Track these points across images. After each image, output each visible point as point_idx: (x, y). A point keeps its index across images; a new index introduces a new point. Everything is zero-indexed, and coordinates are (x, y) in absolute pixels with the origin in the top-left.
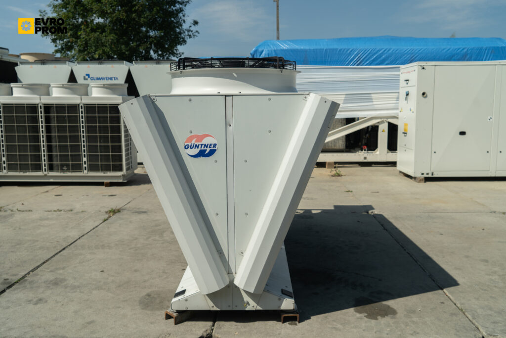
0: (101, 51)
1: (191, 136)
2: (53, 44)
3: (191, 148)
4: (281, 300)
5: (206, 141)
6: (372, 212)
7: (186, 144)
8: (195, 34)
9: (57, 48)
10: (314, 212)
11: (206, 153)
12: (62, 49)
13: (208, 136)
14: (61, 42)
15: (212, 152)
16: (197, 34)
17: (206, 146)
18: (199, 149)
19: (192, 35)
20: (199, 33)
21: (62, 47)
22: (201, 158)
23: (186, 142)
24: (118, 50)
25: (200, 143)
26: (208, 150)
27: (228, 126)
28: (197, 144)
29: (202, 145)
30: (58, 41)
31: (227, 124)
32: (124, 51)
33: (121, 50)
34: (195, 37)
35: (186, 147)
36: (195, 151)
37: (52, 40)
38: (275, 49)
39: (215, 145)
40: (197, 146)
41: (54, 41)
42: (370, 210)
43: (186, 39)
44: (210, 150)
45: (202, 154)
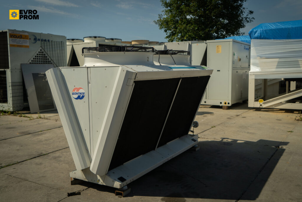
0: (188, 35)
1: (75, 89)
2: (165, 33)
3: (75, 94)
4: (113, 182)
5: (81, 91)
6: (282, 147)
7: (73, 92)
8: (251, 20)
9: (167, 35)
10: (238, 142)
11: (80, 97)
12: (170, 35)
13: (81, 88)
14: (170, 31)
15: (83, 97)
16: (253, 20)
17: (80, 94)
18: (78, 95)
19: (249, 21)
20: (254, 19)
21: (170, 34)
22: (79, 100)
23: (73, 91)
24: (198, 34)
25: (78, 92)
26: (81, 95)
27: (89, 84)
28: (77, 92)
29: (79, 93)
30: (168, 31)
31: (88, 83)
32: (201, 34)
33: (199, 34)
34: (252, 22)
35: (73, 94)
36: (76, 96)
37: (164, 30)
38: (266, 29)
39: (84, 93)
40: (77, 94)
41: (166, 31)
42: (281, 145)
43: (245, 24)
44: (82, 96)
45: (79, 98)
